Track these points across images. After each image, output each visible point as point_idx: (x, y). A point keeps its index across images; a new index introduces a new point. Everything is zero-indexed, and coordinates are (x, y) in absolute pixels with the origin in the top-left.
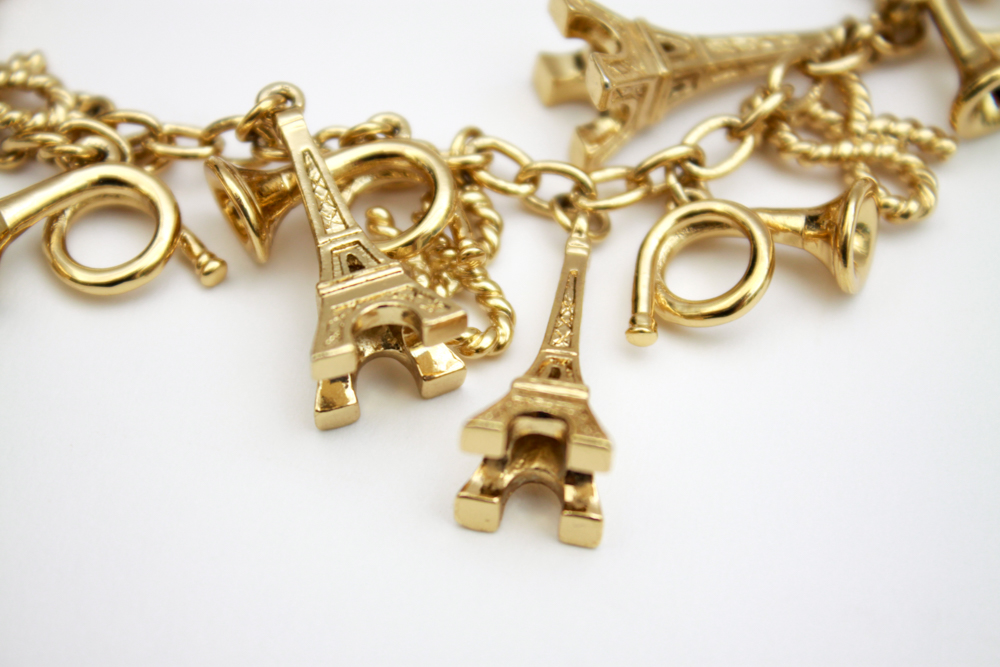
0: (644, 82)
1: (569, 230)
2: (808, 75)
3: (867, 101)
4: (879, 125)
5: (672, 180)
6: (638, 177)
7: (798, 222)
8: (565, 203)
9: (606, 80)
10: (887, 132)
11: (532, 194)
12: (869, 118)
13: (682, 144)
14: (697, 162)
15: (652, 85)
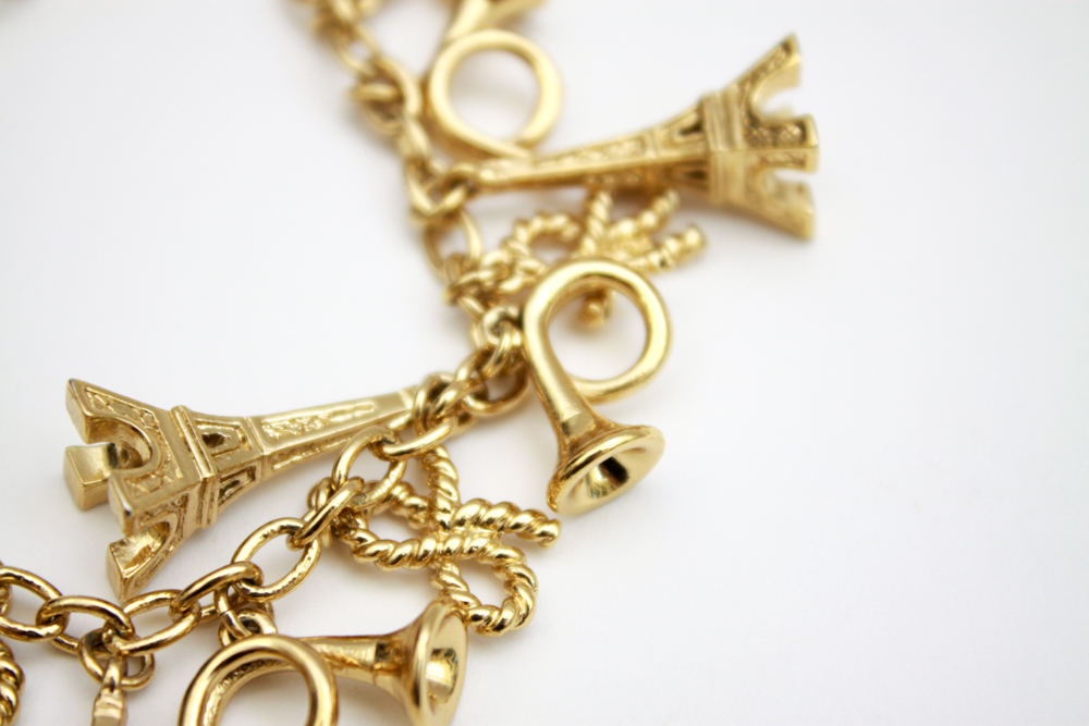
0: (184, 493)
1: (100, 678)
2: (383, 457)
3: (454, 483)
4: (468, 512)
5: (223, 606)
6: (184, 603)
7: (368, 654)
8: (96, 643)
9: (128, 507)
10: (477, 522)
11: (62, 633)
12: (458, 506)
13: (233, 563)
14: (251, 582)
15: (194, 494)
